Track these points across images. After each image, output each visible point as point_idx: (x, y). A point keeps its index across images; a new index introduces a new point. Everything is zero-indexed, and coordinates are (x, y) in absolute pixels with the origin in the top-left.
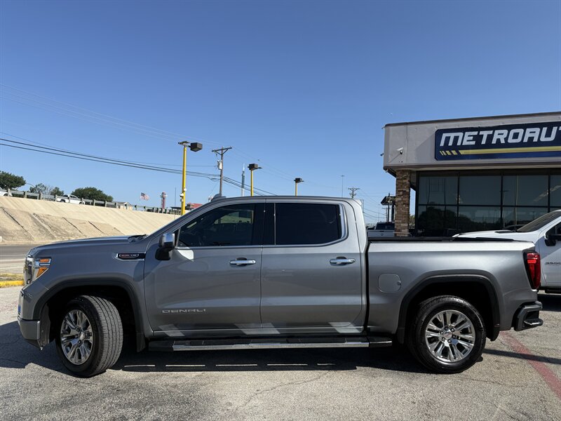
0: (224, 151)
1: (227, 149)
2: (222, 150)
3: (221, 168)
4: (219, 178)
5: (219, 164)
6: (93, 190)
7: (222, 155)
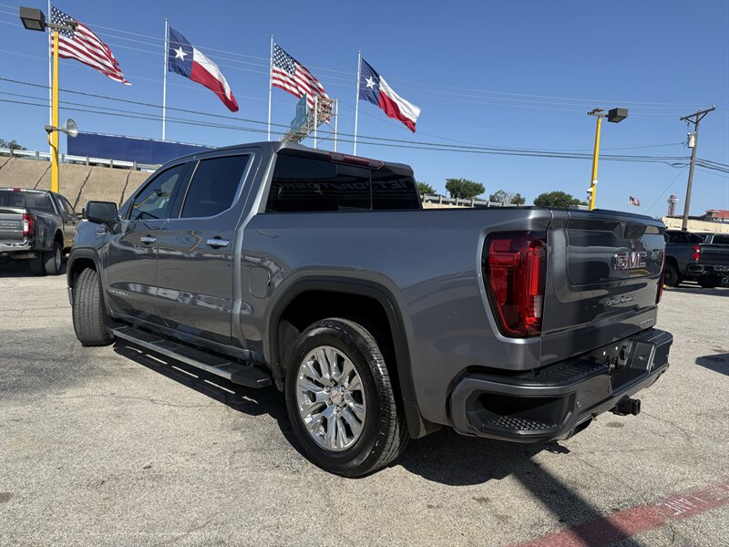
0: (700, 116)
1: (706, 112)
2: (697, 115)
3: (692, 144)
4: (689, 161)
5: (689, 139)
6: (560, 194)
7: (696, 123)
